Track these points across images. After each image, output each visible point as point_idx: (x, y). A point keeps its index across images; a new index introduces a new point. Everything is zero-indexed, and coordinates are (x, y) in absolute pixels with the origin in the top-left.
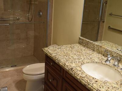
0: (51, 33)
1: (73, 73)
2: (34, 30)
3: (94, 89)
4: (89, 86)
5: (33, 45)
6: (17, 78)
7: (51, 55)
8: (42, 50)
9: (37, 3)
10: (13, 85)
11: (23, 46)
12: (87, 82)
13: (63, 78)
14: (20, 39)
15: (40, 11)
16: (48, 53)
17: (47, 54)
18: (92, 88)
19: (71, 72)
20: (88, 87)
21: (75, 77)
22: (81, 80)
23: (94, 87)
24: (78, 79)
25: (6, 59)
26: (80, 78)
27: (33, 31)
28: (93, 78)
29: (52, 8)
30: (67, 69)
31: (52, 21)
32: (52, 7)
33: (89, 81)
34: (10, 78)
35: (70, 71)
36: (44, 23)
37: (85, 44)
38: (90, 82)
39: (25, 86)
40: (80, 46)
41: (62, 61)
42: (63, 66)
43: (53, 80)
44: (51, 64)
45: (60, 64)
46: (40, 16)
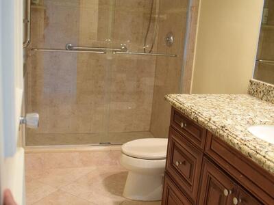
0: (190, 79)
1: (225, 134)
2: (155, 77)
3: (268, 160)
4: (258, 155)
5: (151, 109)
6: (109, 169)
7: (181, 106)
8: (166, 99)
9: (165, 18)
10: (100, 181)
11: (129, 106)
12: (253, 148)
13: (205, 155)
14: (123, 93)
15: (171, 33)
16: (176, 103)
17: (174, 104)
18: (264, 159)
19: (221, 132)
20: (257, 159)
21: (229, 142)
22: (242, 146)
23: (269, 158)
24: (234, 144)
25: (91, 132)
26: (239, 143)
27: (154, 79)
28: (270, 144)
29: (196, 24)
30: (214, 127)
31: (193, 52)
32: (196, 20)
33: (258, 147)
34: (94, 168)
35: (218, 131)
36: (176, 56)
37: (262, 94)
38: (262, 149)
39: (124, 185)
40: (250, 98)
41: (204, 114)
42: (206, 122)
43: (184, 163)
44: (182, 126)
45: (200, 119)
46: (169, 44)
